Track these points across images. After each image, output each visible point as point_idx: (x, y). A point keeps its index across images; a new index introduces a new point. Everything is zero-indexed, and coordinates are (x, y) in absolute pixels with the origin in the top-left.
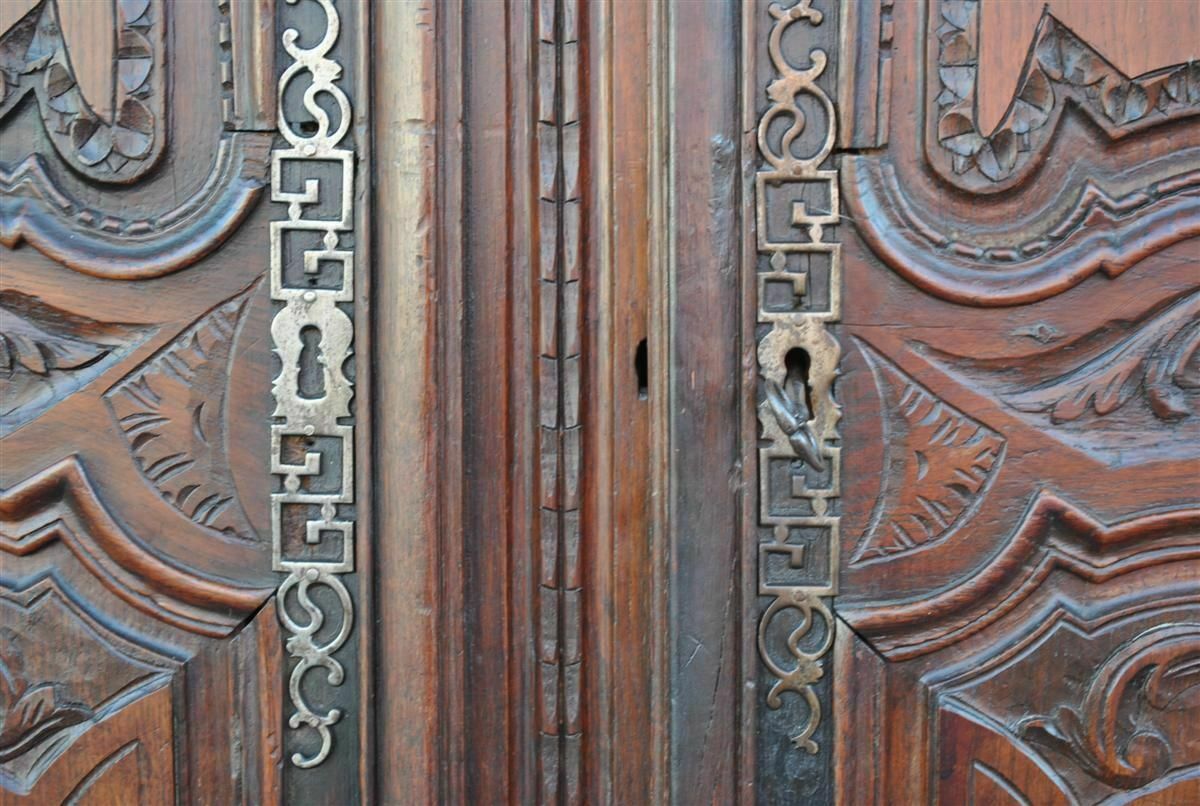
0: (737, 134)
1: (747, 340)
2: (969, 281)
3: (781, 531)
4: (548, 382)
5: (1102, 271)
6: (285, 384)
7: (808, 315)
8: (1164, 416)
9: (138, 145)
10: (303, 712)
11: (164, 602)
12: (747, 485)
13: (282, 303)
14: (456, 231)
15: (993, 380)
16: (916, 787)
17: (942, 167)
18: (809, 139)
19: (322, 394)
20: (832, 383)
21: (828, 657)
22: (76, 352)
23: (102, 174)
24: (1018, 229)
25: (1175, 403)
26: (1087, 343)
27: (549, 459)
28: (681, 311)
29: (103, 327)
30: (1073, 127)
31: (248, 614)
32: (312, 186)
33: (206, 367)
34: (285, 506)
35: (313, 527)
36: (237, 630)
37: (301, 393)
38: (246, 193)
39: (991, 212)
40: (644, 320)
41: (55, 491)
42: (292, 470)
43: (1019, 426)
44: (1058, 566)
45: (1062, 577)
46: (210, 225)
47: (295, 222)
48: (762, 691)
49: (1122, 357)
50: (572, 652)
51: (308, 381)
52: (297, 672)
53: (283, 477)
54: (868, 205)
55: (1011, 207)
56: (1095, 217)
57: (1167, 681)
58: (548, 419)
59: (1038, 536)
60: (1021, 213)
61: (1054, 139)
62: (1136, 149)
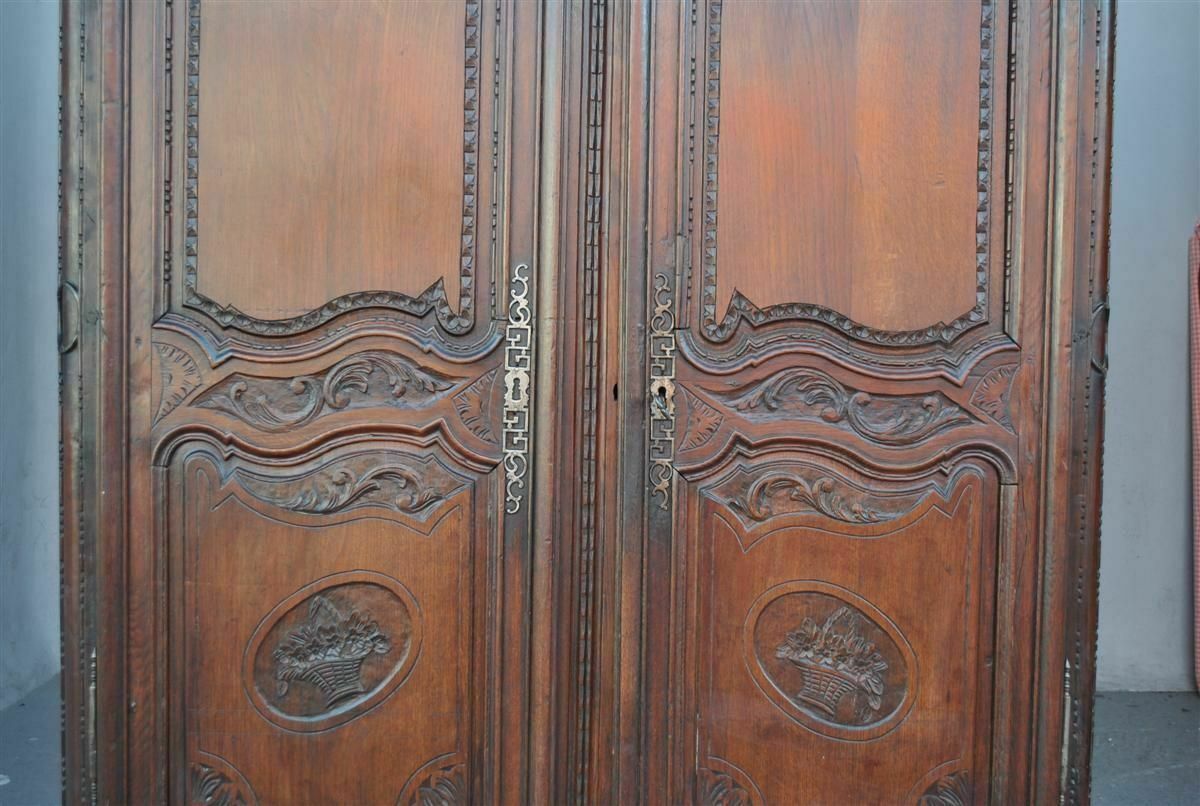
0: (645, 323)
1: (647, 385)
2: (713, 367)
3: (657, 442)
4: (587, 397)
5: (751, 365)
6: (508, 396)
7: (666, 377)
8: (772, 410)
9: (466, 323)
10: (511, 497)
11: (469, 462)
12: (647, 427)
13: (509, 371)
14: (561, 350)
15: (720, 397)
16: (697, 522)
17: (705, 334)
18: (667, 325)
19: (519, 399)
20: (672, 397)
21: (670, 481)
22: (444, 385)
23: (455, 331)
24: (728, 353)
25: (774, 405)
26: (748, 387)
27: (587, 420)
28: (628, 375)
29: (452, 378)
30: (744, 323)
31: (495, 466)
32: (519, 336)
33: (484, 390)
34: (507, 433)
35: (516, 439)
36: (491, 471)
37: (513, 399)
38: (499, 338)
39: (720, 347)
40: (617, 378)
41: (437, 427)
42: (510, 422)
43: (727, 411)
44: (739, 454)
45: (740, 457)
46: (488, 347)
47: (513, 347)
48: (650, 491)
49: (758, 391)
50: (593, 479)
51: (516, 395)
52: (510, 484)
53: (507, 424)
54: (683, 345)
55: (726, 346)
56: (750, 349)
57: (771, 488)
58: (587, 408)
59: (733, 444)
60: (728, 349)
61: (738, 327)
62: (761, 330)
